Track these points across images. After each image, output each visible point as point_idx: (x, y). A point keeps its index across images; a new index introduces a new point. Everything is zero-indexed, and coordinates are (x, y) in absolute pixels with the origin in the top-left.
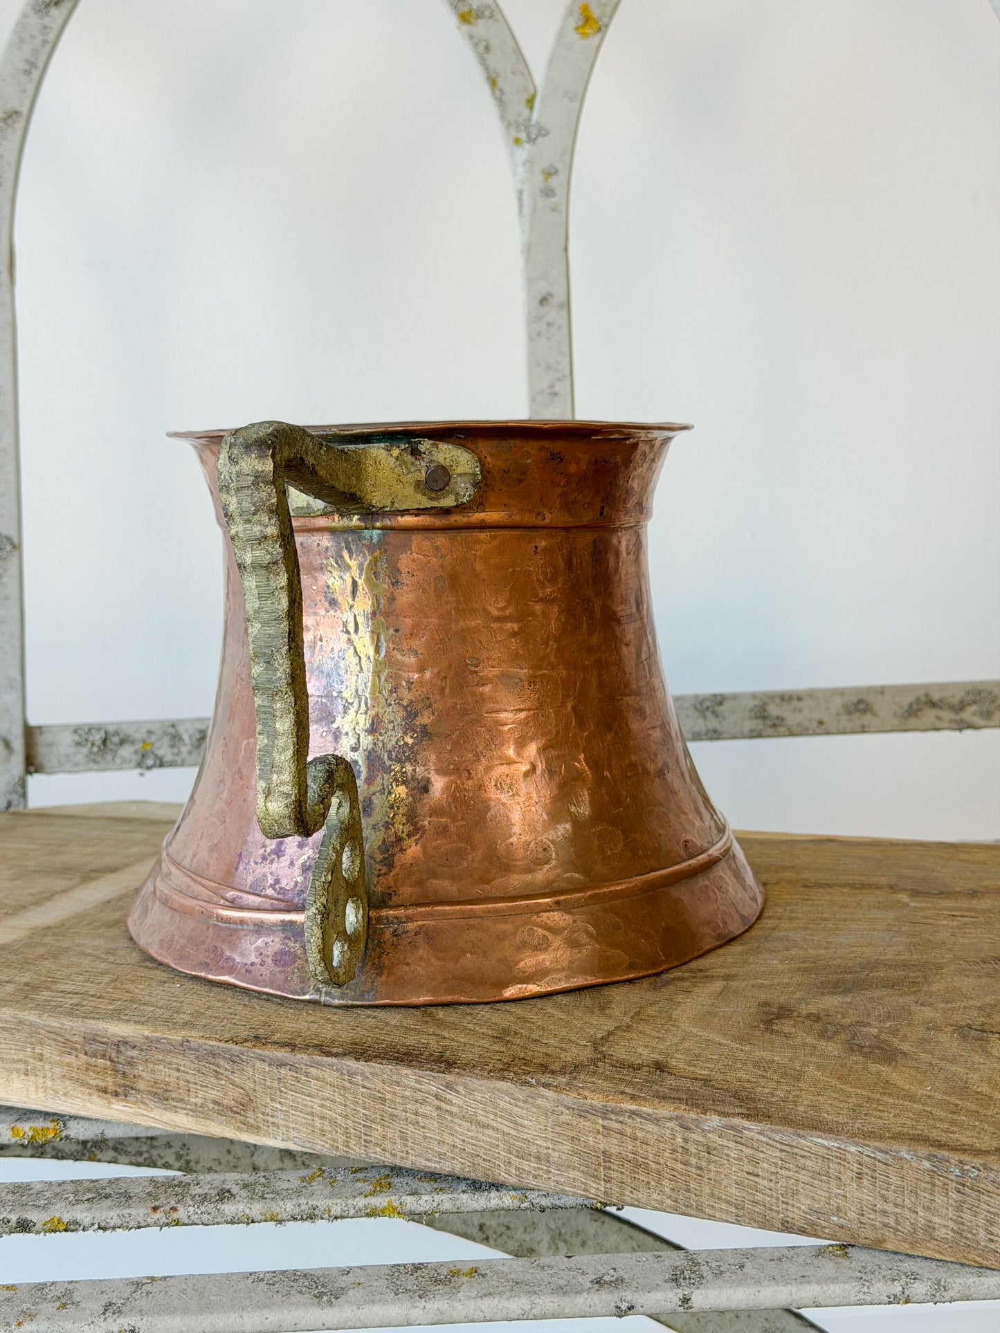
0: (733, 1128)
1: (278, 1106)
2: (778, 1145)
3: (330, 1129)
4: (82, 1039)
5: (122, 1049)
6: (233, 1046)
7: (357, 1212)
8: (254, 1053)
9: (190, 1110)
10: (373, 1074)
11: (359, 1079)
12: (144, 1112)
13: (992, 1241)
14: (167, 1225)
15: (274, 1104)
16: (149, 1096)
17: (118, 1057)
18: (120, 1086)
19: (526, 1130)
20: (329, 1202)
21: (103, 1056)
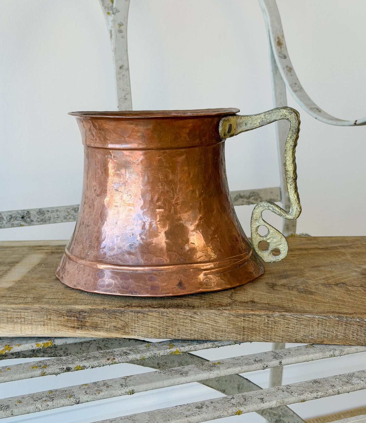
0: (282, 315)
1: (137, 325)
2: (296, 319)
3: (154, 330)
4: (66, 312)
5: (81, 313)
6: (122, 308)
7: (167, 354)
8: (128, 310)
9: (105, 330)
10: (169, 312)
11: (165, 314)
12: (88, 333)
13: (353, 337)
14: (112, 364)
15: (135, 325)
16: (90, 328)
17: (79, 316)
18: (79, 325)
19: (219, 323)
20: (159, 351)
21: (74, 317)
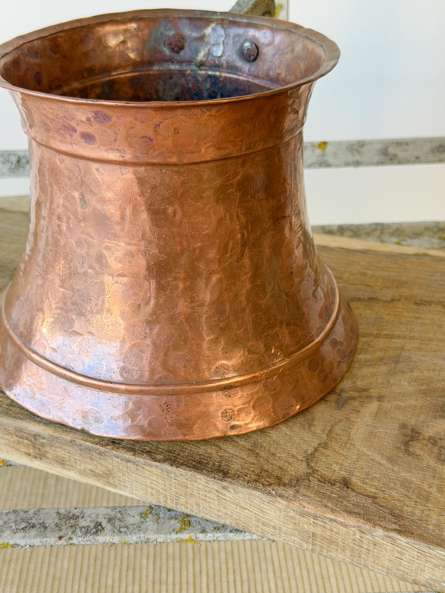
0: (390, 537)
1: (127, 479)
2: (416, 550)
3: (156, 494)
4: (14, 429)
5: (37, 437)
7: (172, 541)
8: (112, 453)
9: (77, 471)
10: (180, 475)
11: (173, 475)
12: (52, 467)
14: (67, 546)
16: (54, 461)
17: (35, 441)
18: (37, 454)
20: (156, 536)
21: (27, 439)
